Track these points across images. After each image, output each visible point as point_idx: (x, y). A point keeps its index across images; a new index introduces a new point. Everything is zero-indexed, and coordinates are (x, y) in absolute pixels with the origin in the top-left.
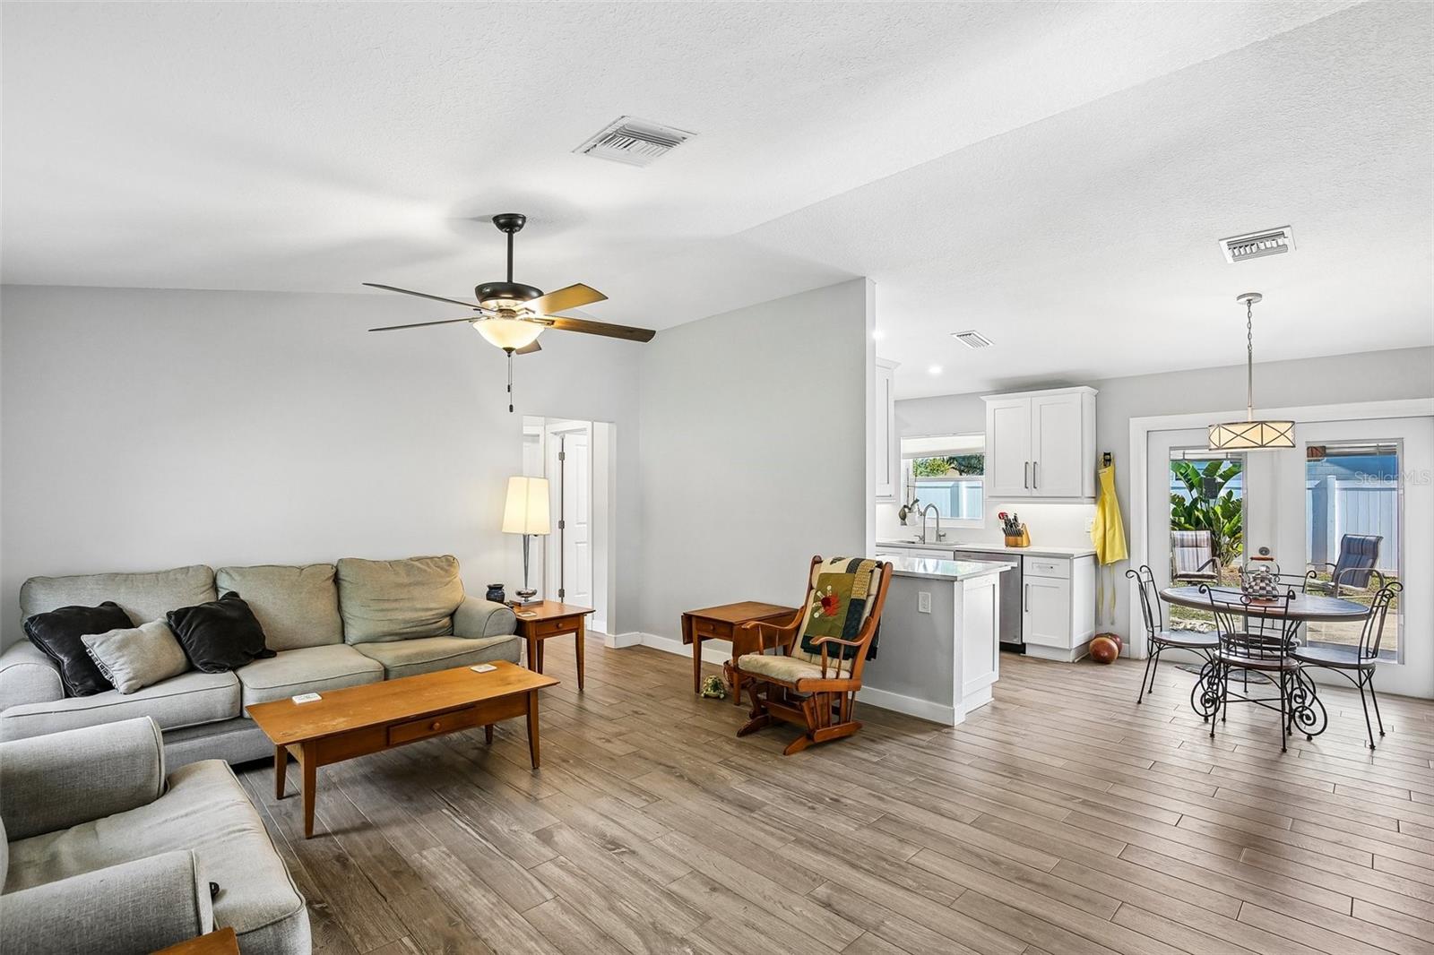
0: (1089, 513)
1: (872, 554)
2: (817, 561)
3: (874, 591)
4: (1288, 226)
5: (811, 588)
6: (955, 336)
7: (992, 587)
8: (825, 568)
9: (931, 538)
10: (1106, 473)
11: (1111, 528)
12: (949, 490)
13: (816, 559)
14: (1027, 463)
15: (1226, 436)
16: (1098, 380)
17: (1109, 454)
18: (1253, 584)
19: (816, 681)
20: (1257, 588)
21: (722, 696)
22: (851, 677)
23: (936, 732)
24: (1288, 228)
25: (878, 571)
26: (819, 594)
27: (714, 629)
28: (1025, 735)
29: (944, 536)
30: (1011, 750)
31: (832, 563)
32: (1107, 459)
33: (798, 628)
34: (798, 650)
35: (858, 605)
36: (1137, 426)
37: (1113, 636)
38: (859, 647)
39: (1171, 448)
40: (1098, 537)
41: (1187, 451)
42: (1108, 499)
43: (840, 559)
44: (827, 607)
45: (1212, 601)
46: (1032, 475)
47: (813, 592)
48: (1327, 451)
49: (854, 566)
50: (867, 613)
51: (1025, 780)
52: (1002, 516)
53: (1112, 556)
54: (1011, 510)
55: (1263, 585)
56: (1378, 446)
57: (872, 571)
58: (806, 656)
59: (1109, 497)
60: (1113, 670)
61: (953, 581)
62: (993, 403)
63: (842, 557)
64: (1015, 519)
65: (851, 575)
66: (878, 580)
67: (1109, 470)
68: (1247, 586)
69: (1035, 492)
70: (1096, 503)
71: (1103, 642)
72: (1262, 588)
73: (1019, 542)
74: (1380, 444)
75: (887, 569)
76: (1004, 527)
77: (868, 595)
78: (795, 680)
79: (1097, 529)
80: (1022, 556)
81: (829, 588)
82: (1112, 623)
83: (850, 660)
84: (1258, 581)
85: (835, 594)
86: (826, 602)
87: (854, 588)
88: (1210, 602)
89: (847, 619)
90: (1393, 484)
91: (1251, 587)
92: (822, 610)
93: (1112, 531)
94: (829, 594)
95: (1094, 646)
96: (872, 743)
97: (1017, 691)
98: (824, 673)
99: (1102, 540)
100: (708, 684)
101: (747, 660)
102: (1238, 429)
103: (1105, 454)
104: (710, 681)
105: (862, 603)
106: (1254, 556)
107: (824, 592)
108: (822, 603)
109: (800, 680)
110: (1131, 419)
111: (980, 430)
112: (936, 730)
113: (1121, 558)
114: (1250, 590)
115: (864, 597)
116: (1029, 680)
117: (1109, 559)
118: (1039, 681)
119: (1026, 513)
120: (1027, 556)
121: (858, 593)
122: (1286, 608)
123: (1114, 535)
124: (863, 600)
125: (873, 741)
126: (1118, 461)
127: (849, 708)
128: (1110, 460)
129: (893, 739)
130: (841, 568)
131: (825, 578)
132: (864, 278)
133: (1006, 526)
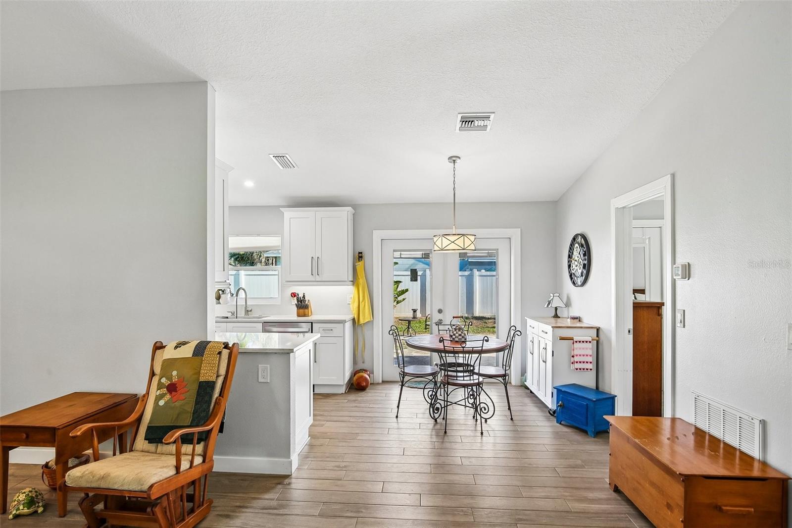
0: (348, 292)
1: (217, 335)
2: (159, 347)
3: (223, 371)
4: (494, 113)
5: (153, 374)
6: (271, 156)
7: (309, 351)
8: (169, 353)
9: (241, 313)
10: (360, 265)
11: (363, 301)
12: (233, 276)
13: (157, 345)
14: (312, 257)
15: (446, 242)
16: (355, 205)
17: (361, 253)
18: (455, 332)
19: (169, 479)
20: (457, 335)
21: (40, 510)
22: (204, 461)
23: (280, 486)
24: (494, 114)
25: (225, 352)
26: (164, 380)
27: (27, 437)
28: (345, 467)
29: (250, 311)
30: (342, 486)
31: (176, 347)
32: (360, 256)
33: (139, 420)
34: (141, 442)
35: (206, 388)
36: (377, 235)
37: (365, 371)
38: (210, 431)
39: (394, 251)
40: (355, 308)
41: (402, 253)
42: (361, 283)
43: (184, 343)
44: (174, 393)
45: (444, 346)
46: (316, 265)
47: (155, 380)
48: (468, 255)
49: (201, 349)
50: (216, 394)
51: (365, 515)
52: (294, 295)
53: (364, 319)
54: (300, 290)
55: (460, 333)
56: (488, 253)
57: (220, 353)
58: (152, 447)
59: (362, 281)
60: (370, 394)
61: (289, 353)
62: (289, 214)
63: (186, 341)
64: (304, 297)
65: (198, 359)
66: (226, 361)
67: (361, 263)
68: (452, 334)
69: (318, 278)
70: (353, 285)
71: (362, 377)
72: (460, 335)
73: (307, 313)
74: (489, 252)
75: (235, 350)
76: (296, 303)
77: (218, 376)
78: (145, 487)
79: (354, 302)
80: (312, 323)
81: (175, 373)
82: (363, 362)
83: (202, 444)
84: (457, 331)
85: (181, 379)
86: (172, 388)
87: (202, 371)
88: (443, 347)
89: (197, 403)
90: (494, 273)
91: (454, 335)
92: (168, 397)
93: (363, 303)
94: (175, 380)
95: (357, 380)
96: (228, 520)
97: (322, 425)
98: (178, 468)
99: (357, 309)
100: (19, 502)
101: (79, 474)
102: (453, 238)
103: (359, 253)
104: (22, 497)
105: (211, 385)
106: (455, 316)
107: (169, 378)
108: (167, 390)
109: (152, 486)
110: (374, 231)
111: (279, 232)
112: (279, 484)
113: (369, 320)
114: (454, 337)
115: (213, 379)
116: (326, 414)
117: (362, 321)
118: (333, 414)
119: (310, 292)
120: (314, 323)
121: (206, 375)
122: (482, 347)
123: (365, 306)
124: (214, 382)
125: (228, 516)
126: (366, 256)
127: (202, 493)
128: (362, 257)
129: (247, 507)
130: (187, 352)
131: (169, 364)
132: (206, 81)
133: (298, 302)
